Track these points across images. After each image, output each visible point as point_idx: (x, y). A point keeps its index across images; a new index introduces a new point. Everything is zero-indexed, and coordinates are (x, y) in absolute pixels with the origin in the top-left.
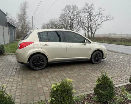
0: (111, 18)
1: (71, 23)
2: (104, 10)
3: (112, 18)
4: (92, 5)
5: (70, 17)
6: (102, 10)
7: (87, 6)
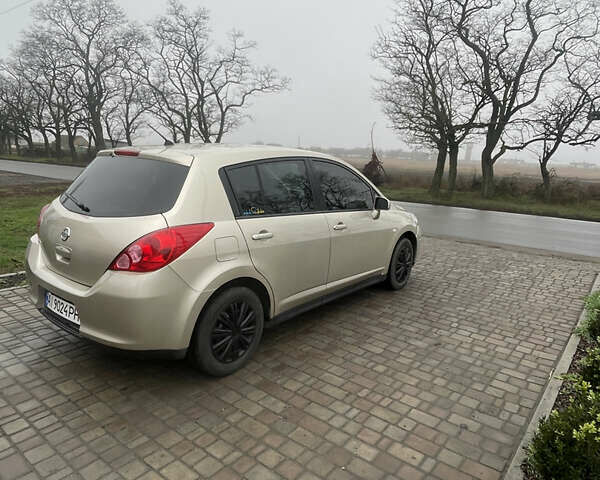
0: (277, 81)
1: (90, 87)
2: (251, 46)
3: (285, 81)
4: (202, 15)
5: (85, 56)
6: (245, 43)
7: (177, 14)
